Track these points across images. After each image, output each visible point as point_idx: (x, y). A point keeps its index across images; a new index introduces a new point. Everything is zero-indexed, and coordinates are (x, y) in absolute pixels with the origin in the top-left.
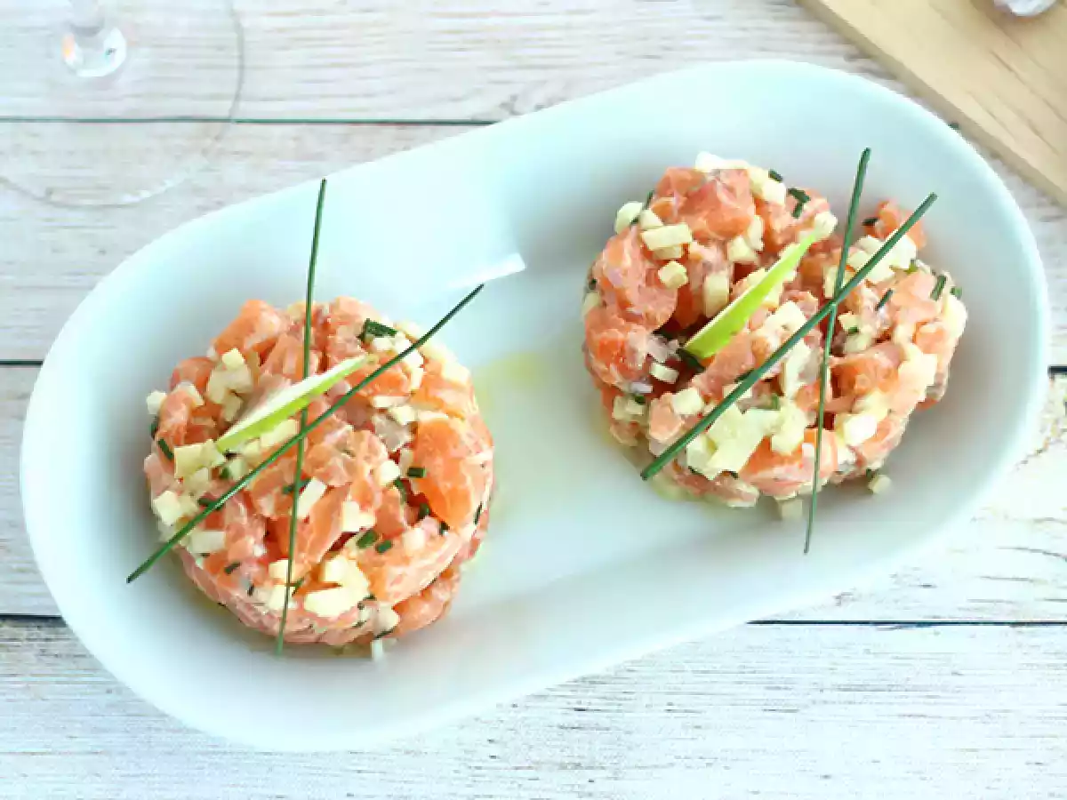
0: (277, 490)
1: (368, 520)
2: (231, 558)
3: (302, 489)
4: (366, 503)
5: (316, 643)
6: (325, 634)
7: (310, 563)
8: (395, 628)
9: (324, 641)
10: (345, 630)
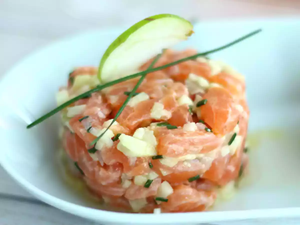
0: (122, 93)
4: (168, 105)
5: (123, 197)
6: (129, 188)
7: (128, 127)
8: (170, 197)
9: (127, 196)
10: (140, 187)
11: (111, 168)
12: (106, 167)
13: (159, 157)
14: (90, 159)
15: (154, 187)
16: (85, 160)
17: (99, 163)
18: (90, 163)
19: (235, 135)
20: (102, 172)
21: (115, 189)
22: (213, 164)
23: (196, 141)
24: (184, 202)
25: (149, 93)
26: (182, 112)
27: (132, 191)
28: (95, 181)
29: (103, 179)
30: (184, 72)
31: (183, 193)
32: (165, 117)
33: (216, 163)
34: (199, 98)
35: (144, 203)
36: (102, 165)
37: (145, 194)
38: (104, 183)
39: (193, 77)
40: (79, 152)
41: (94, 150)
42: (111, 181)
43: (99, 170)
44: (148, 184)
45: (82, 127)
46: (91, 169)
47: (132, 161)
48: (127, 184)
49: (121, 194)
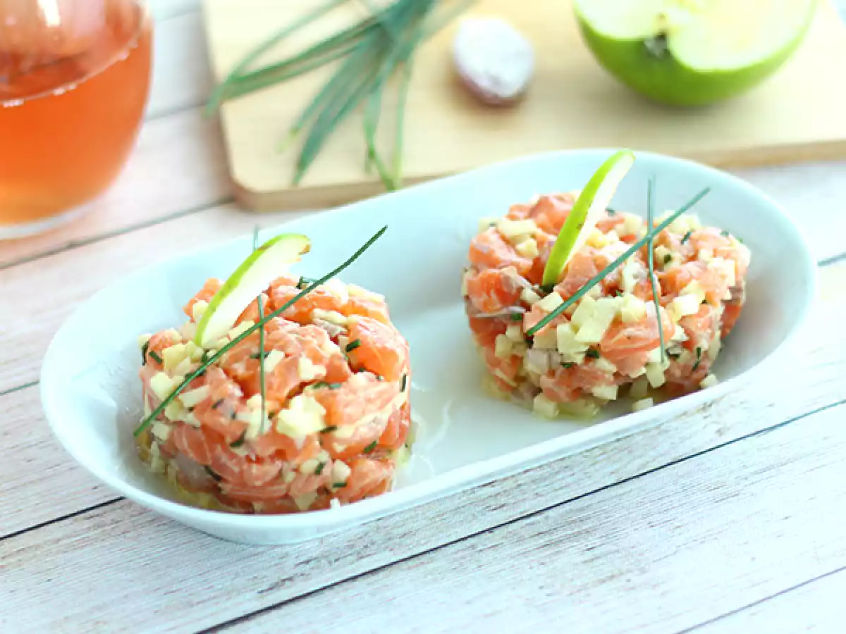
0: (247, 357)
1: (321, 371)
2: (215, 398)
3: (266, 356)
4: (317, 359)
5: (286, 496)
6: (293, 482)
7: (278, 399)
8: (348, 479)
9: (293, 493)
10: (310, 476)
11: (269, 460)
12: (259, 460)
13: (330, 429)
14: (233, 456)
15: (326, 471)
16: (224, 459)
17: (248, 459)
18: (234, 461)
19: (405, 377)
20: (255, 469)
21: (276, 488)
22: (389, 422)
23: (373, 396)
24: (367, 481)
25: (282, 348)
26: (337, 362)
27: (300, 484)
28: (244, 485)
29: (257, 478)
30: (305, 309)
31: (365, 470)
32: (319, 375)
33: (393, 420)
34: (345, 340)
35: (314, 496)
36: (254, 458)
37: (316, 483)
38: (258, 483)
39: (318, 312)
40: (212, 450)
41: (240, 441)
42: (268, 478)
43: (250, 468)
44: (319, 470)
45: (221, 415)
46: (236, 469)
47: (299, 444)
48: (290, 476)
49: (283, 493)
